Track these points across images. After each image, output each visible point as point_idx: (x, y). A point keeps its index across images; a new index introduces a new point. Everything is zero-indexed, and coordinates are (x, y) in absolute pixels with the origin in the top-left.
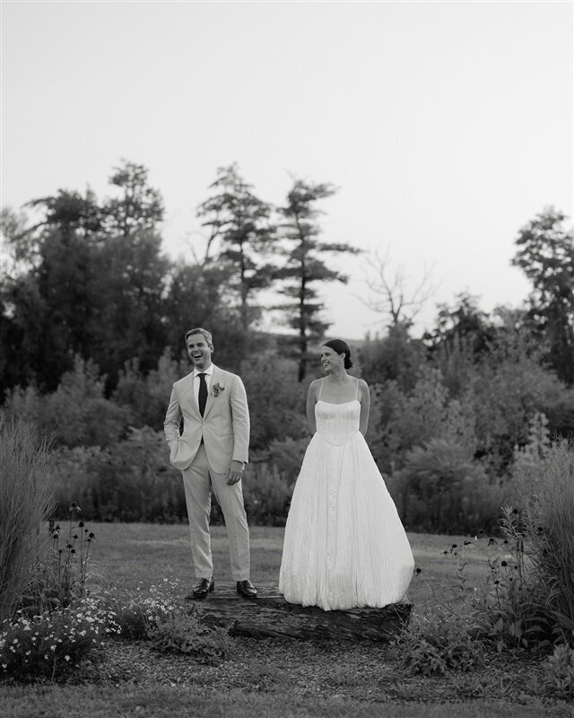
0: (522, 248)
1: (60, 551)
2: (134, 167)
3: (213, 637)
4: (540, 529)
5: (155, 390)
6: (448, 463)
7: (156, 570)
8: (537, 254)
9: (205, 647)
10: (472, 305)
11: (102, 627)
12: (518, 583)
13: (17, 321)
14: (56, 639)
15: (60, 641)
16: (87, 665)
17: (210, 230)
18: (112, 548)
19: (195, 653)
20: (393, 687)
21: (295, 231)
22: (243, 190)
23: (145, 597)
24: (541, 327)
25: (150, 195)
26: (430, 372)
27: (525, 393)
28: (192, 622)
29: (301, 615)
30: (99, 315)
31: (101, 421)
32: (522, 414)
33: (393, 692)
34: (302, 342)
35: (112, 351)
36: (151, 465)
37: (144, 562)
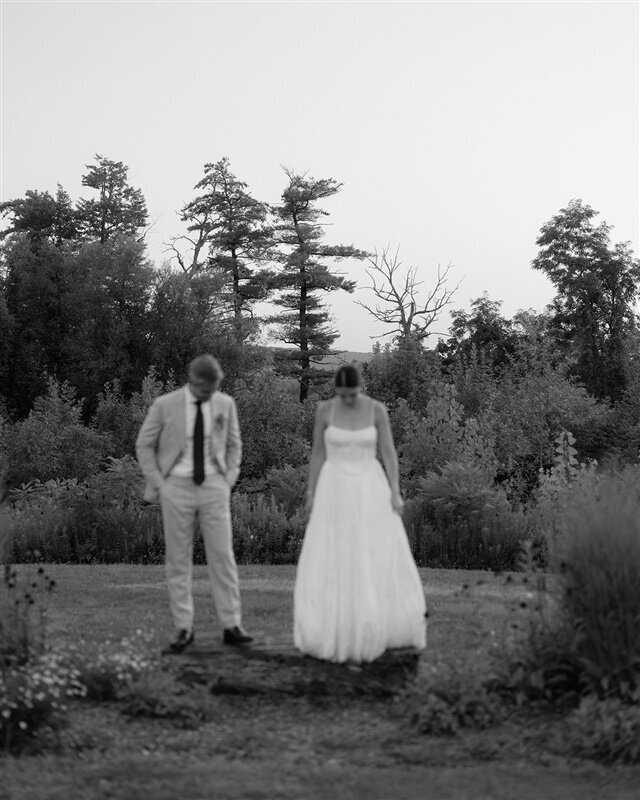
0: (546, 248)
1: (17, 602)
3: (192, 697)
4: (563, 565)
6: (465, 490)
8: (563, 254)
9: (183, 708)
10: (491, 312)
11: (63, 689)
12: (540, 626)
14: (9, 704)
15: (15, 706)
16: (47, 732)
17: (196, 235)
18: (87, 593)
19: (171, 716)
20: (397, 749)
21: (292, 234)
22: (235, 189)
23: (114, 652)
24: (568, 335)
25: (130, 197)
26: (443, 388)
27: (550, 409)
28: (168, 680)
29: (293, 668)
30: (75, 331)
31: (79, 450)
32: (546, 433)
33: (397, 756)
34: (303, 357)
35: (91, 372)
36: (133, 498)
37: (122, 609)
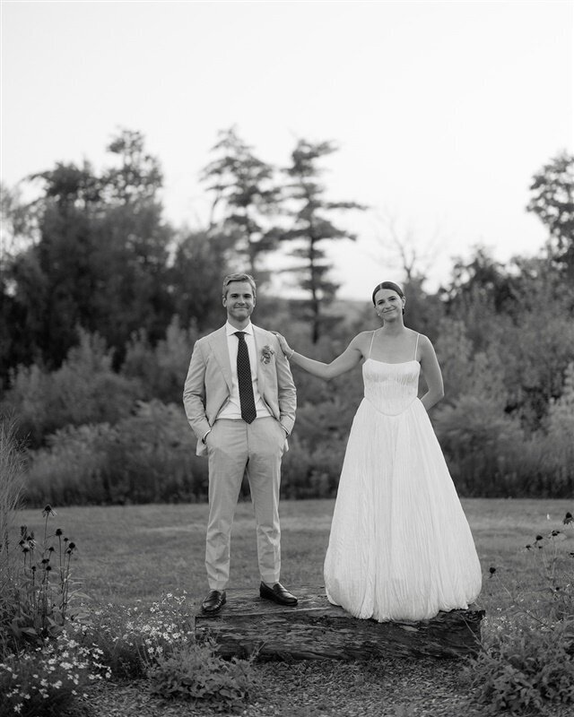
0: (536, 193)
1: (34, 568)
2: (131, 134)
3: (233, 675)
5: (165, 361)
6: (479, 421)
7: (167, 565)
8: (552, 199)
9: (223, 688)
10: (488, 256)
11: (84, 673)
13: (18, 300)
14: (22, 695)
15: (28, 697)
17: (213, 195)
18: (118, 538)
19: (209, 698)
21: (300, 191)
22: (245, 151)
25: (150, 161)
26: (452, 326)
27: (556, 342)
28: (203, 654)
29: (342, 631)
30: (104, 288)
31: (111, 396)
34: (314, 304)
35: (119, 324)
36: (162, 440)
37: (154, 555)
